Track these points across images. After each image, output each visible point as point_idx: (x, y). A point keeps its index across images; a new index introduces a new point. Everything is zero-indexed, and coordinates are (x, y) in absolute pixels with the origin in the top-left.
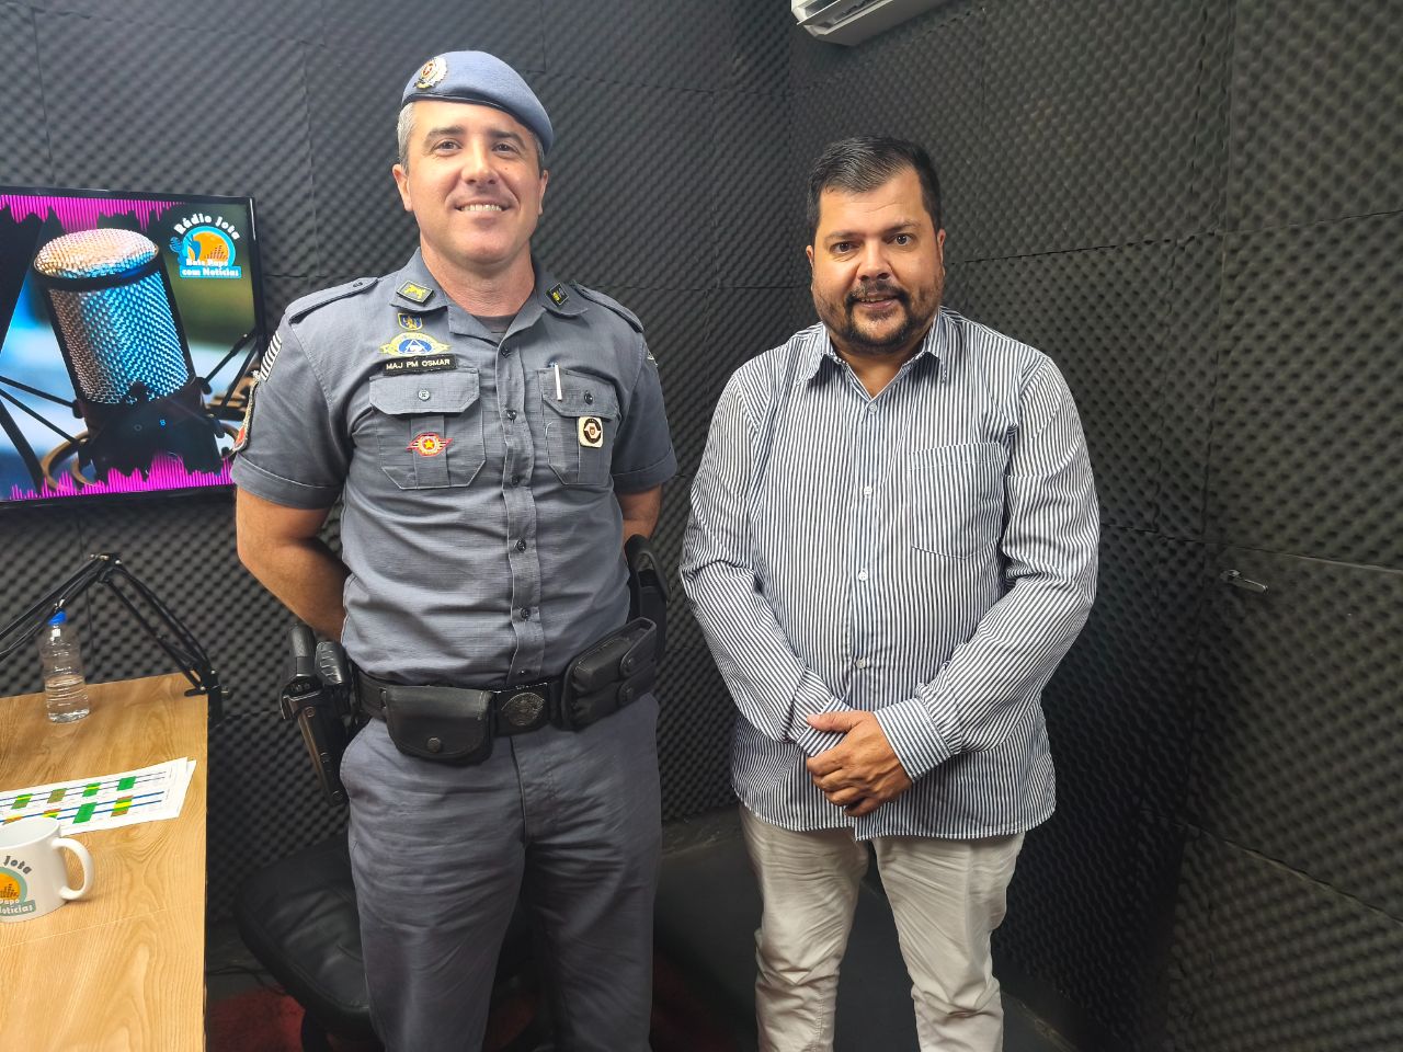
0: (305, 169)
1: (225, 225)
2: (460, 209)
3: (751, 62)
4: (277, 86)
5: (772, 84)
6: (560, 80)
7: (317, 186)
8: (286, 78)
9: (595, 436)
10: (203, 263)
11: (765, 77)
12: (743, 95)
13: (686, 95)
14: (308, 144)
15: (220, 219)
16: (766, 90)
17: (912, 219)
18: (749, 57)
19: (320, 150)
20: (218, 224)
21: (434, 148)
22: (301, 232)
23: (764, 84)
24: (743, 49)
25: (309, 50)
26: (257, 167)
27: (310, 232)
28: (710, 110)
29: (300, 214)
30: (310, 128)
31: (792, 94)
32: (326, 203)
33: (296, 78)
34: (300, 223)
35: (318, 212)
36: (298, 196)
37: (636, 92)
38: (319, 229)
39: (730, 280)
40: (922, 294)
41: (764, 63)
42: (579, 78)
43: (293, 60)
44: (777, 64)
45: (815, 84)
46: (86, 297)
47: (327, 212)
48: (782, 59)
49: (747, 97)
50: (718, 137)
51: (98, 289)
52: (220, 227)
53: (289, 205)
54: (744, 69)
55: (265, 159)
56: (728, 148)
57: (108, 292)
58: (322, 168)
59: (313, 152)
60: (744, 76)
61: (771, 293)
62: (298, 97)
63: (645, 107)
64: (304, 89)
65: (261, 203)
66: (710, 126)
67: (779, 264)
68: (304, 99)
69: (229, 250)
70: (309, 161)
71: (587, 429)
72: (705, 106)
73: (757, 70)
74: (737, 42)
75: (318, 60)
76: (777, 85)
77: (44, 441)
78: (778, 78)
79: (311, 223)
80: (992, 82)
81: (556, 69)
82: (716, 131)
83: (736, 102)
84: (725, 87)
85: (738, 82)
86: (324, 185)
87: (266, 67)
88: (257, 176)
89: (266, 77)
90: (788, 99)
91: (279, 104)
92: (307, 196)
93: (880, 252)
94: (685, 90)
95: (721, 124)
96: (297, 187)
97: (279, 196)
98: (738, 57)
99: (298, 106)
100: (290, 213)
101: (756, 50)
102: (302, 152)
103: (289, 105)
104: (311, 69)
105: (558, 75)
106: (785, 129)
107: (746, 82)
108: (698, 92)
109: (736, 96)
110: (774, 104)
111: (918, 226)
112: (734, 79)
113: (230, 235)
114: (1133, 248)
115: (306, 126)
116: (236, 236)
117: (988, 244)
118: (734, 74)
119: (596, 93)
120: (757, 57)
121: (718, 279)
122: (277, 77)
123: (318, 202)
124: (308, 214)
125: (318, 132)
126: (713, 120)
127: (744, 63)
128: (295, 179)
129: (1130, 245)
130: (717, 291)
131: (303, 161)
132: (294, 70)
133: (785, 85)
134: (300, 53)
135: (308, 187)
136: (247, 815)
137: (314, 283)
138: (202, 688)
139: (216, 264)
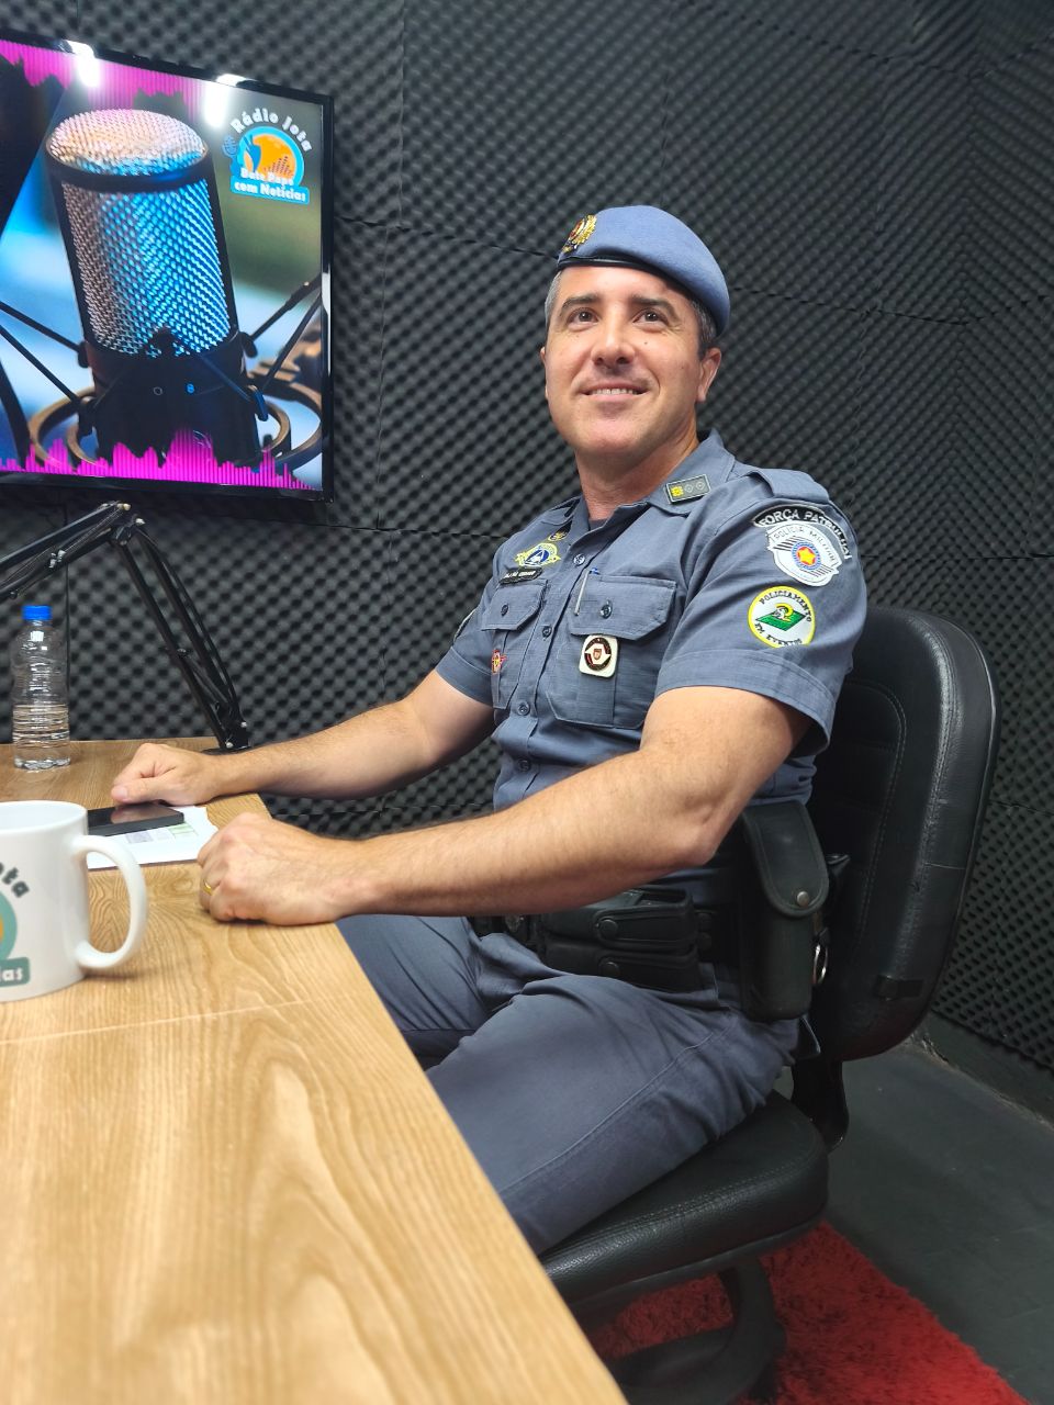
1: (295, 129)
3: (935, 28)
5: (957, 59)
7: (407, 107)
10: (262, 177)
11: (949, 49)
12: (924, 66)
13: (857, 58)
14: (400, 49)
15: (289, 120)
16: (949, 66)
18: (932, 21)
19: (415, 59)
22: (383, 165)
23: (948, 58)
24: (924, 11)
27: (393, 167)
28: (883, 80)
29: (383, 140)
30: (406, 28)
31: (980, 75)
32: (416, 131)
34: (382, 153)
35: (406, 141)
36: (382, 116)
39: (893, 302)
41: (950, 32)
44: (966, 35)
46: (108, 201)
47: (417, 143)
48: (970, 30)
49: (927, 71)
51: (125, 191)
52: (288, 132)
54: (927, 35)
56: (901, 133)
57: (138, 198)
58: (416, 83)
59: (406, 60)
60: (926, 45)
61: (938, 327)
66: (882, 101)
67: (948, 292)
69: (296, 164)
70: (401, 71)
72: (878, 75)
73: (941, 39)
76: (963, 63)
77: (35, 393)
78: (965, 53)
79: (396, 155)
82: (888, 110)
83: (915, 76)
84: (903, 55)
85: (917, 52)
86: (416, 107)
90: (974, 81)
92: (393, 119)
94: (856, 51)
95: (896, 102)
96: (382, 104)
98: (919, 19)
100: (371, 138)
101: (942, 12)
102: (393, 58)
106: (968, 120)
107: (928, 52)
109: (915, 67)
110: (957, 86)
112: (914, 47)
113: (299, 144)
115: (401, 24)
116: (307, 146)
118: (913, 40)
120: (941, 22)
121: (877, 300)
123: (407, 129)
124: (394, 143)
125: (415, 36)
126: (887, 93)
127: (924, 29)
130: (876, 314)
131: (392, 71)
135: (396, 106)
137: (392, 237)
138: (229, 745)
139: (278, 180)
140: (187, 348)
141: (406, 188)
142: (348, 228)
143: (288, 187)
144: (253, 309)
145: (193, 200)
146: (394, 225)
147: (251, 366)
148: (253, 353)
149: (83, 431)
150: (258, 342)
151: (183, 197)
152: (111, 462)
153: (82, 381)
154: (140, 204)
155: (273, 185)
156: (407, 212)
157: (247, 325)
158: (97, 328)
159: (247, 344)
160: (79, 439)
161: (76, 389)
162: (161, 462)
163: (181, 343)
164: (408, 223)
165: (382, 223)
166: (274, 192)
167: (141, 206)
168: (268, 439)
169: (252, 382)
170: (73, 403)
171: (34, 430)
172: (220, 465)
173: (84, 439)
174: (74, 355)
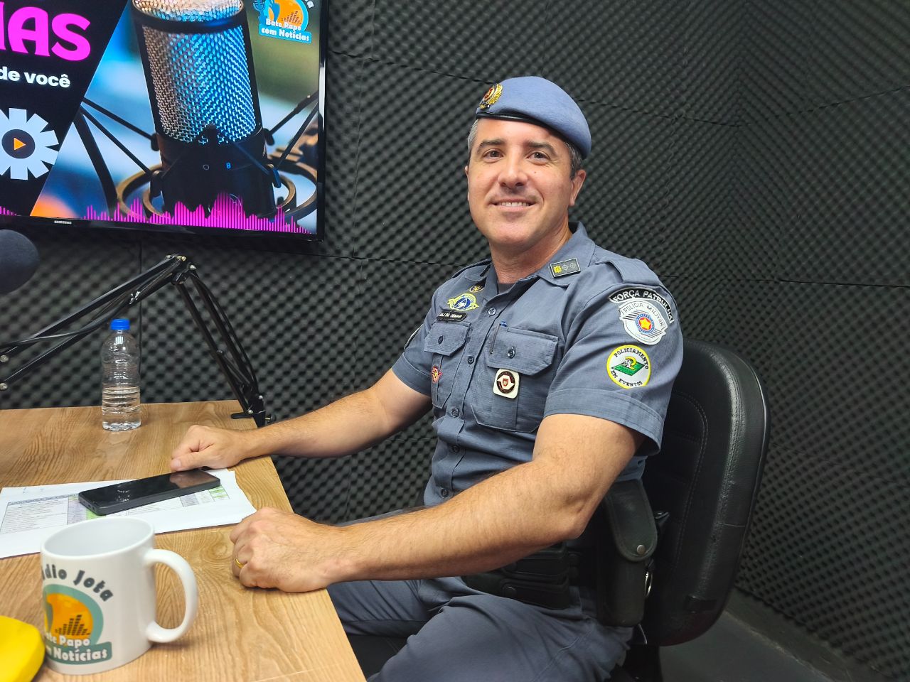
10: (280, 25)
22: (361, 17)
27: (368, 19)
34: (361, 10)
38: (376, 17)
39: (693, 112)
46: (174, 39)
51: (186, 33)
57: (195, 37)
61: (721, 128)
69: (303, 15)
77: (122, 167)
79: (370, 10)
113: (305, 2)
116: (311, 4)
130: (682, 120)
137: (367, 65)
138: (250, 411)
139: (291, 27)
140: (227, 138)
141: (377, 33)
142: (337, 58)
143: (297, 32)
144: (272, 112)
145: (233, 39)
146: (368, 57)
147: (270, 151)
148: (271, 142)
149: (153, 194)
150: (275, 135)
151: (226, 37)
152: (172, 214)
153: (153, 159)
154: (196, 41)
155: (287, 30)
156: (376, 48)
157: (268, 124)
158: (165, 124)
159: (268, 136)
160: (151, 199)
161: (149, 166)
162: (207, 214)
163: (222, 135)
164: (377, 56)
165: (360, 56)
166: (287, 35)
167: (196, 43)
168: (281, 199)
169: (270, 162)
170: (147, 175)
171: (120, 193)
172: (247, 217)
173: (155, 199)
174: (149, 142)
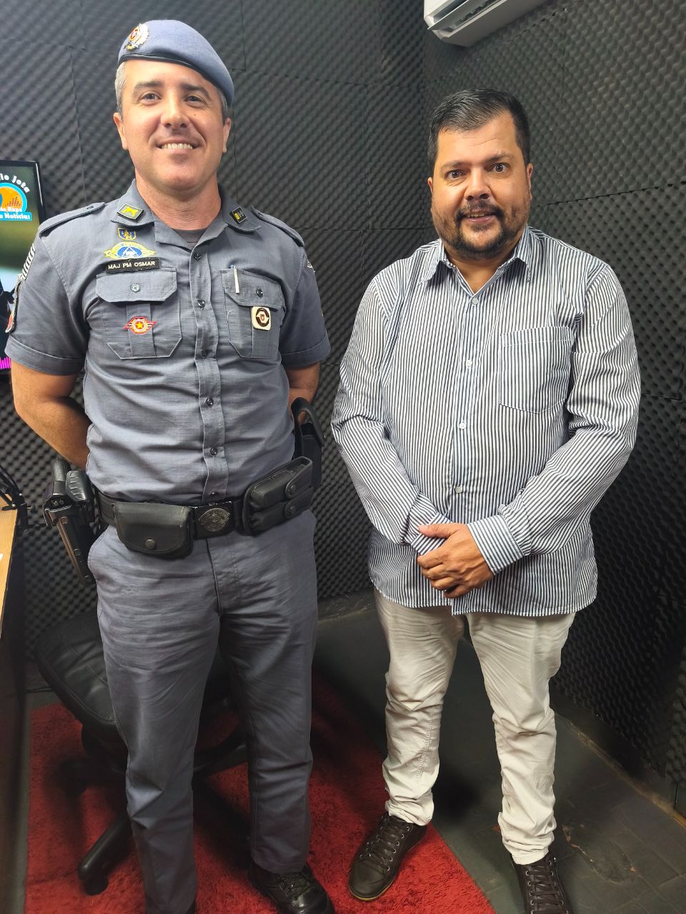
0: (75, 142)
1: (19, 182)
2: (160, 146)
3: (395, 63)
4: (53, 80)
5: (410, 79)
6: (256, 76)
7: (84, 154)
8: (59, 74)
9: (265, 322)
10: (5, 210)
11: (404, 74)
12: (388, 87)
13: (348, 87)
14: (76, 123)
15: (15, 177)
16: (405, 84)
17: (508, 152)
18: (393, 59)
19: (85, 128)
20: (14, 181)
21: (140, 99)
22: (74, 188)
23: (404, 79)
24: (389, 53)
25: (75, 53)
26: (40, 140)
27: (80, 188)
28: (364, 98)
29: (73, 175)
30: (77, 112)
31: (424, 87)
32: (91, 167)
33: (66, 74)
34: (73, 181)
35: (86, 173)
36: (70, 162)
37: (311, 85)
38: (87, 186)
39: (379, 223)
40: (514, 211)
41: (405, 63)
42: (270, 74)
43: (63, 61)
44: (414, 64)
45: (441, 78)
47: (92, 173)
48: (417, 60)
49: (392, 89)
50: (370, 118)
52: (15, 184)
53: (65, 168)
54: (390, 68)
55: (46, 134)
56: (377, 127)
58: (87, 141)
59: (80, 129)
60: (390, 73)
61: (408, 233)
62: (67, 88)
63: (318, 96)
64: (72, 82)
65: (44, 167)
66: (365, 110)
67: (414, 211)
68: (72, 89)
69: (23, 200)
70: (78, 136)
71: (259, 316)
72: (361, 95)
73: (399, 69)
74: (385, 47)
75: (82, 60)
76: (413, 80)
78: (414, 74)
79: (81, 181)
80: (570, 65)
81: (253, 68)
82: (369, 114)
83: (384, 93)
84: (376, 82)
85: (385, 78)
86: (89, 154)
87: (44, 66)
88: (41, 147)
89: (45, 73)
90: (422, 90)
91: (55, 94)
92: (77, 162)
93: (482, 177)
94: (346, 83)
95: (373, 109)
96: (69, 155)
97: (57, 161)
98: (385, 58)
99: (68, 95)
100: (66, 174)
101: (398, 53)
102: (72, 129)
103: (62, 94)
104: (76, 67)
105: (255, 72)
106: (419, 113)
107: (391, 77)
108: (356, 85)
109: (383, 88)
110: (410, 94)
111: (512, 157)
112: (383, 75)
113: (22, 189)
114: (672, 188)
115: (75, 109)
116: (27, 190)
117: (564, 190)
118: (382, 72)
119: (282, 85)
120: (399, 58)
121: (370, 222)
122: (52, 73)
123: (85, 167)
124: (79, 175)
125: (83, 115)
126: (367, 105)
127: (389, 63)
128: (68, 149)
129: (670, 185)
130: (369, 231)
131: (73, 136)
132: (64, 68)
133: (419, 80)
134: (68, 55)
135: (77, 155)
136: (53, 590)
138: (13, 505)
139: (13, 210)
143: (20, 213)
144: (9, 279)
155: (11, 213)
157: (8, 288)
159: (9, 297)
166: (12, 217)
